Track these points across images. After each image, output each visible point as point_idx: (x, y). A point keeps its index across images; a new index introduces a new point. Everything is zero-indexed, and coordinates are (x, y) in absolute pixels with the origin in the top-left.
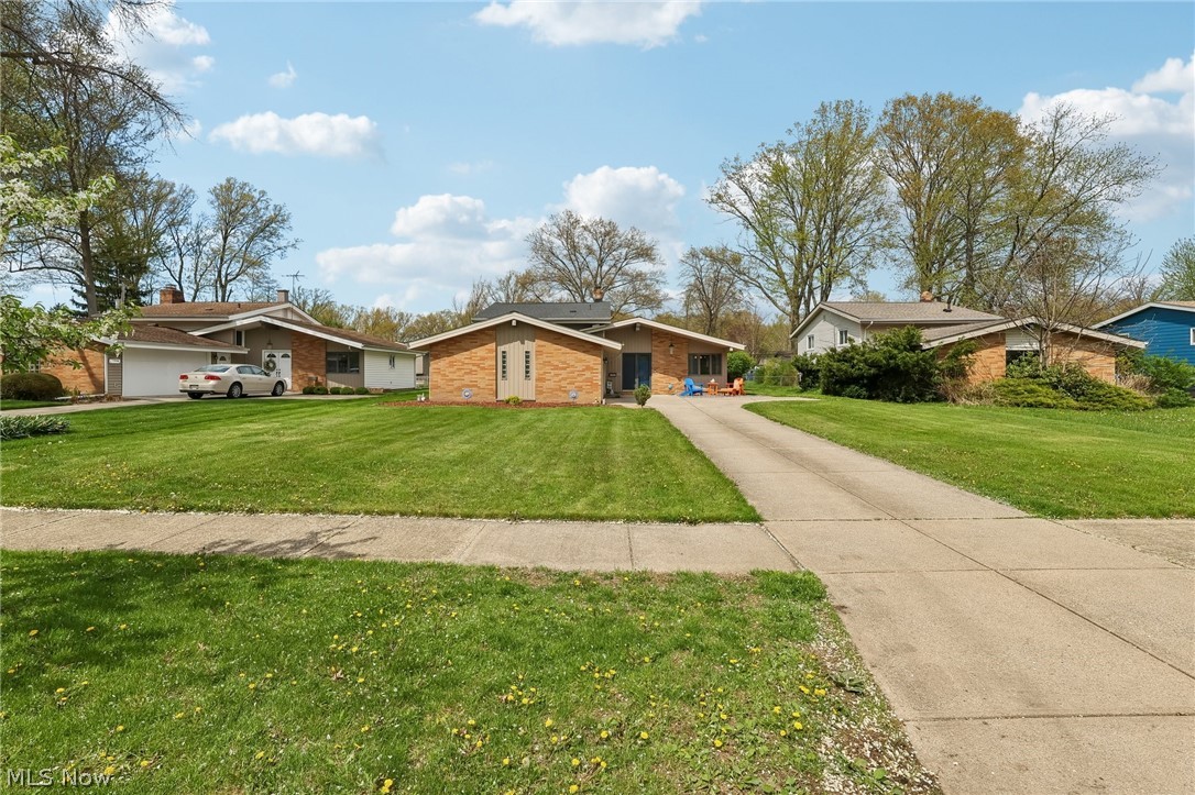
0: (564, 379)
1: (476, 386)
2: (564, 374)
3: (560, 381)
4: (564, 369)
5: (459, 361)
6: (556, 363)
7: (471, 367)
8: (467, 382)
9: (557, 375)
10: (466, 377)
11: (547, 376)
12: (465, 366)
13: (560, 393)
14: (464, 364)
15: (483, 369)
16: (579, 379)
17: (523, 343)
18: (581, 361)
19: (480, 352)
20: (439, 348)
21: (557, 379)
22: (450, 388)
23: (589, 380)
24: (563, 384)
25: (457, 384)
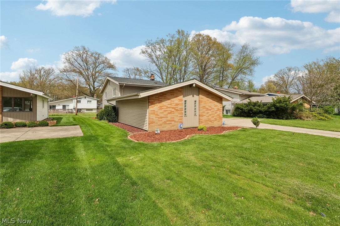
0: (210, 115)
1: (173, 121)
2: (210, 112)
3: (209, 116)
4: (210, 110)
5: (165, 106)
6: (207, 107)
7: (171, 109)
8: (169, 118)
9: (208, 113)
10: (169, 115)
11: (204, 114)
12: (168, 109)
13: (209, 122)
14: (168, 107)
15: (177, 110)
16: (216, 115)
17: (193, 96)
18: (216, 106)
19: (175, 100)
20: (154, 98)
21: (207, 115)
22: (161, 123)
23: (219, 115)
24: (210, 117)
25: (164, 120)
